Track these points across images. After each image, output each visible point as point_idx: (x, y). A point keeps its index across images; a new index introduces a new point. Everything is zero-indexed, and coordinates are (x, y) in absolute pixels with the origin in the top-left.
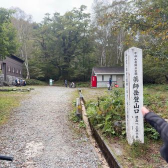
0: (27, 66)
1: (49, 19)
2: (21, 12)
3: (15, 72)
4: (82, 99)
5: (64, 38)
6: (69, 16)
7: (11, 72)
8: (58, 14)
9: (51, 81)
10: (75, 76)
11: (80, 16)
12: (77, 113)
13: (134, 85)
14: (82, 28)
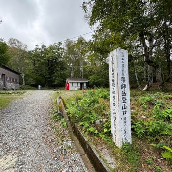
0: (23, 77)
1: (38, 49)
2: (18, 42)
3: (13, 81)
4: (61, 98)
5: (48, 61)
6: (51, 48)
7: (10, 80)
8: (45, 46)
9: (40, 86)
10: (56, 83)
11: (59, 49)
12: (59, 112)
13: (122, 85)
14: (59, 55)
